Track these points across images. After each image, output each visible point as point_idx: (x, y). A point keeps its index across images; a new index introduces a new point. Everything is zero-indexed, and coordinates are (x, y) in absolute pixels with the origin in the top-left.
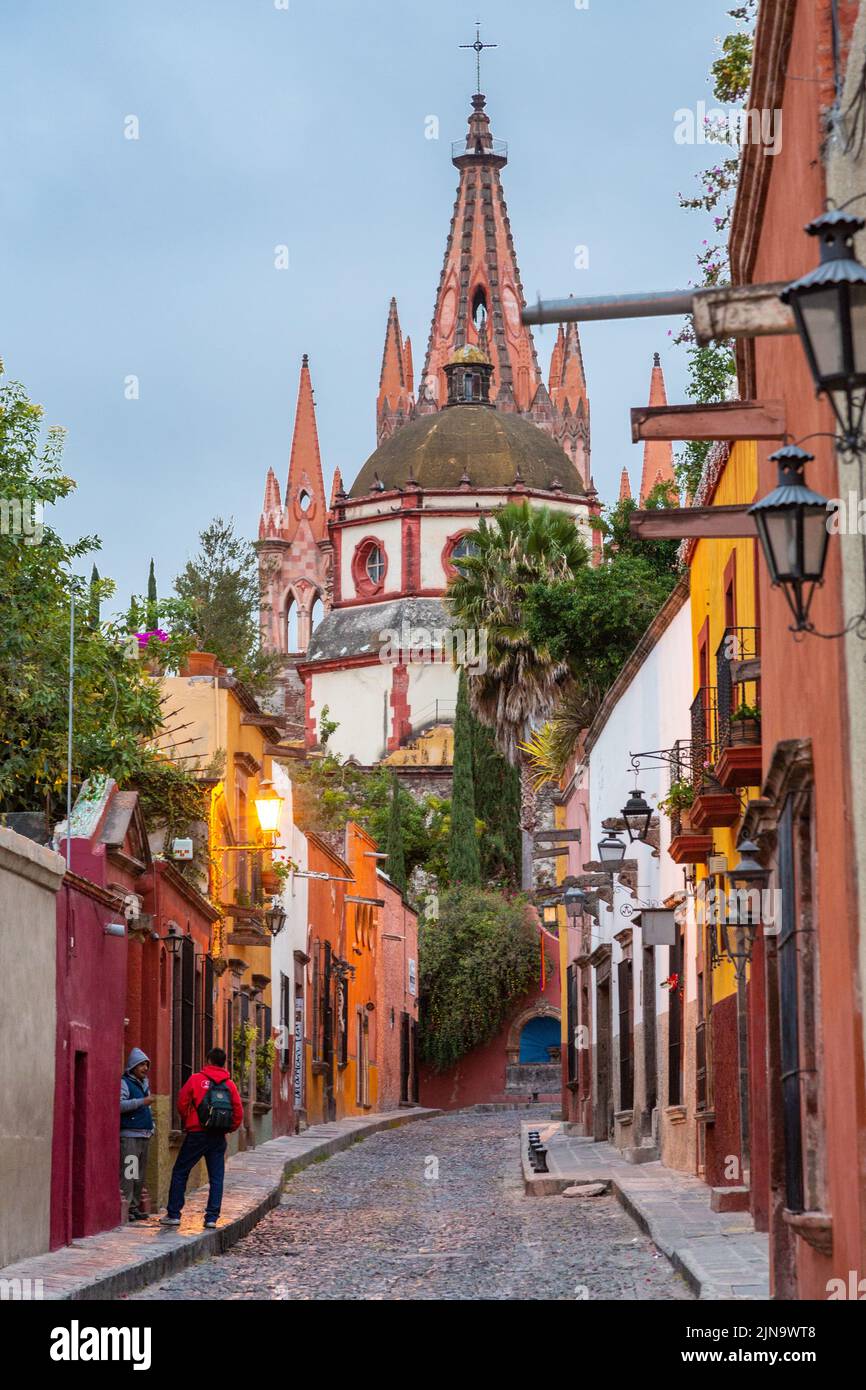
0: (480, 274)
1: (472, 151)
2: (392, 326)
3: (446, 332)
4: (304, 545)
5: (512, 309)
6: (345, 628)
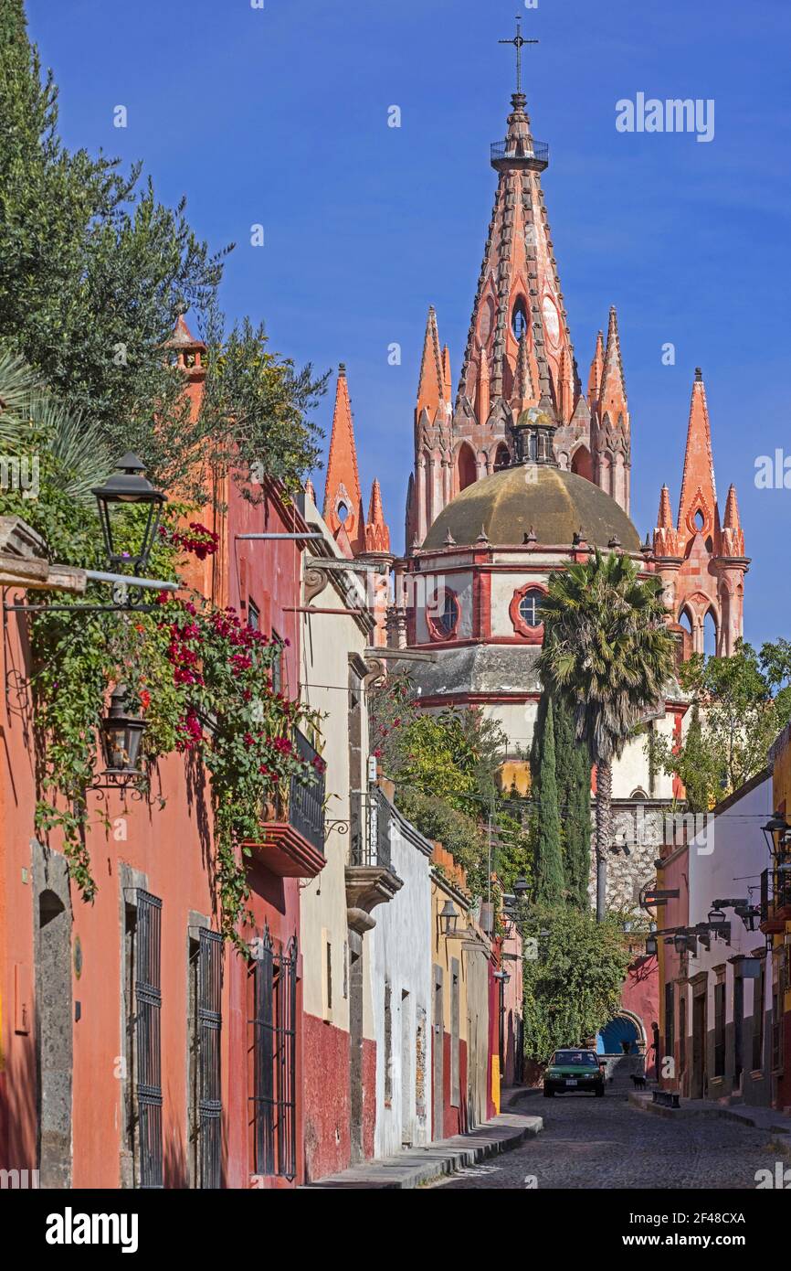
0: (520, 283)
1: (511, 154)
2: (430, 336)
6: (420, 669)
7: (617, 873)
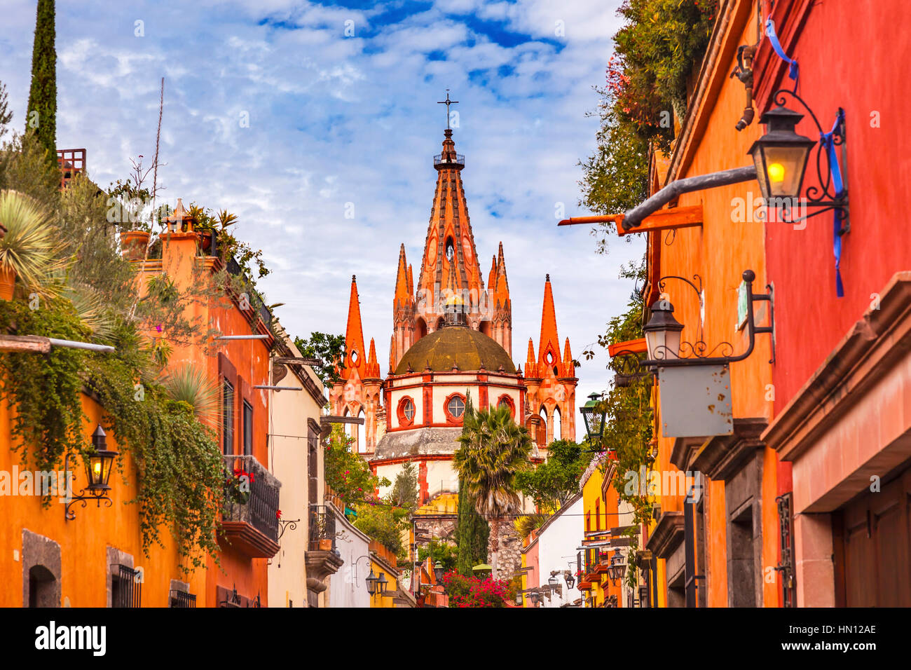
0: (450, 230)
1: (445, 161)
2: (402, 259)
3: (431, 262)
4: (354, 381)
5: (468, 249)
6: (394, 442)
7: (505, 557)
